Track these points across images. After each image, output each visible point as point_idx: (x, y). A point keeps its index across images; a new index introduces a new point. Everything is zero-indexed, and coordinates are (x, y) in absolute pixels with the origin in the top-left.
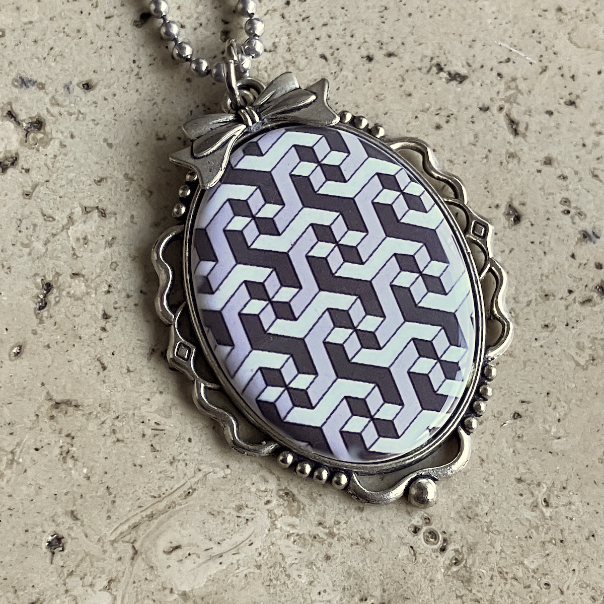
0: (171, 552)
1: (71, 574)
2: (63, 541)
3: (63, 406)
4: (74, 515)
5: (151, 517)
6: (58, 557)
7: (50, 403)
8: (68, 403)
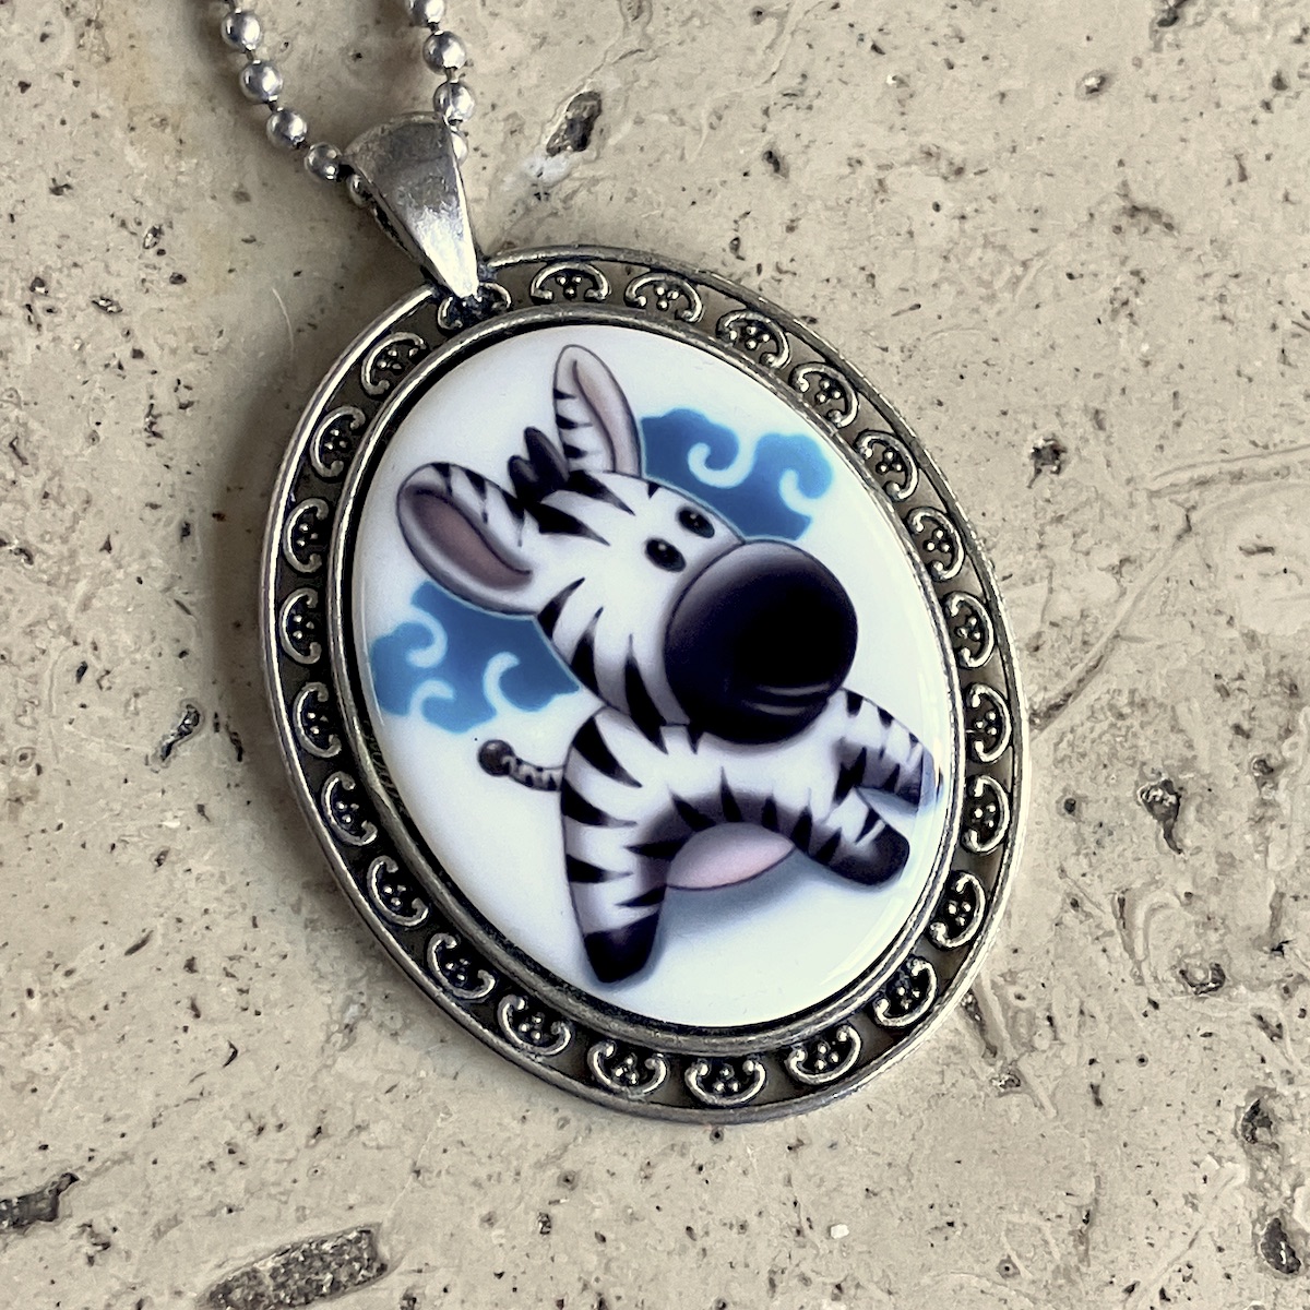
0: (1252, 553)
1: (1059, 519)
2: (1063, 456)
3: (1144, 218)
4: (1098, 419)
5: (1238, 477)
6: (1045, 480)
7: (1122, 203)
8: (1155, 214)
